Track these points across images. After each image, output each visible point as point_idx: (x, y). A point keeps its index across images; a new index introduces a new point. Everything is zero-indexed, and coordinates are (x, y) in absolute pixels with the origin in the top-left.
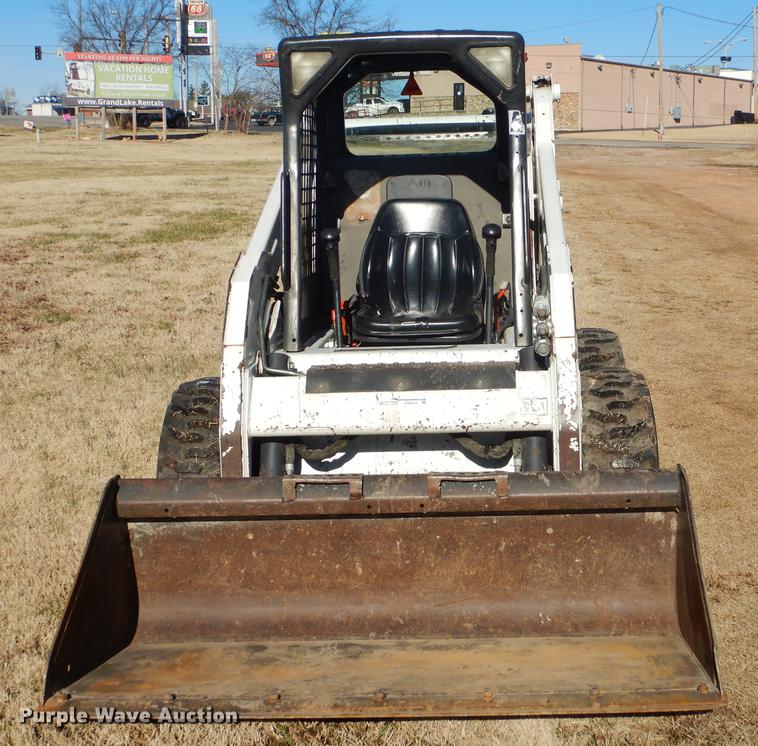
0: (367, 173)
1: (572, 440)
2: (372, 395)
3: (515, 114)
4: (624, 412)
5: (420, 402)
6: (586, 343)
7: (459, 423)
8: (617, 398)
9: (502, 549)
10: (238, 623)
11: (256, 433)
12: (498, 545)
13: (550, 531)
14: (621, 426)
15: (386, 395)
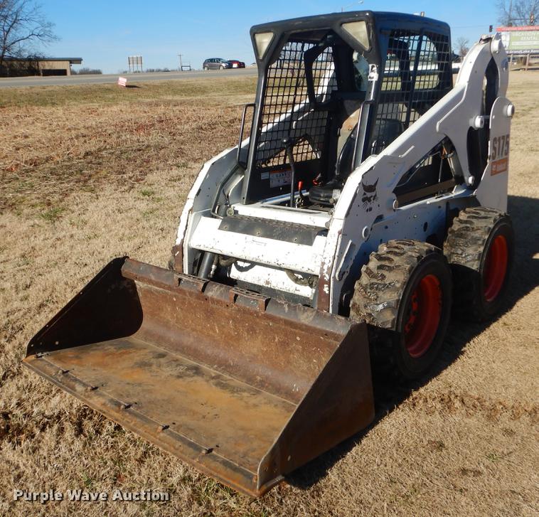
0: (354, 102)
1: (325, 285)
2: (245, 235)
3: (373, 67)
4: (386, 273)
5: (263, 245)
6: (468, 217)
7: (276, 261)
8: (387, 263)
9: (276, 340)
10: (172, 339)
11: (194, 245)
12: (275, 338)
13: (298, 338)
14: (379, 282)
15: (250, 237)
